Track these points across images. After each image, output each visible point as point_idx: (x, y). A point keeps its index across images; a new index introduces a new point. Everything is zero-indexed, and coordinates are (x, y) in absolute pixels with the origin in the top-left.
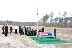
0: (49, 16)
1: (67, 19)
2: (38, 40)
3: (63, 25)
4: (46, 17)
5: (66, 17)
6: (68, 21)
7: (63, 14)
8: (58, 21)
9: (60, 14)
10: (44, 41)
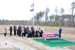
0: (43, 13)
1: (64, 17)
2: (45, 42)
3: (60, 24)
4: (40, 15)
5: (63, 14)
6: (65, 19)
7: (60, 11)
8: (54, 20)
9: (56, 11)
10: (54, 43)
